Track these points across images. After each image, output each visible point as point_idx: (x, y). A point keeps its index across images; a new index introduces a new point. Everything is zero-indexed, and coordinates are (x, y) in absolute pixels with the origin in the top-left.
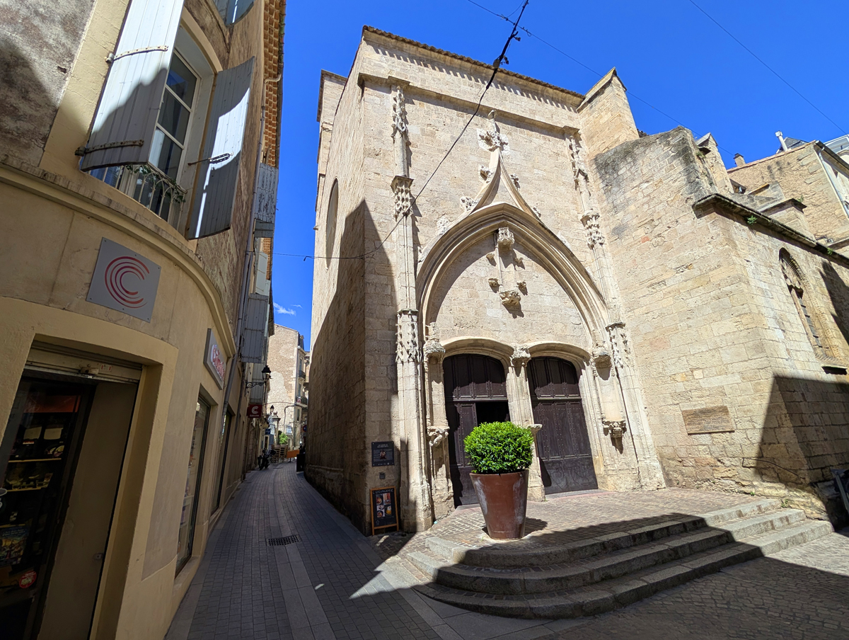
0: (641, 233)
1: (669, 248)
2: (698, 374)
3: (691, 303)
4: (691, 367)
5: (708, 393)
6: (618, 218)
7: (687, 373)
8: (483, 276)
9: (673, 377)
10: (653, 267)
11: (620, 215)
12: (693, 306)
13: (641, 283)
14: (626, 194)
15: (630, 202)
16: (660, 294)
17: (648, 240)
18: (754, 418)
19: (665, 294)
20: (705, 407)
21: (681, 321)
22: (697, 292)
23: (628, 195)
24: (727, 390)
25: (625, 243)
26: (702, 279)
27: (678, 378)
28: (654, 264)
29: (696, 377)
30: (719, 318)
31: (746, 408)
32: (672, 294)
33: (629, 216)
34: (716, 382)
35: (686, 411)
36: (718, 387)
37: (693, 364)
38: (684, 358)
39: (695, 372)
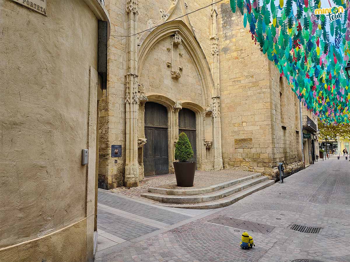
0: (235, 54)
1: (246, 65)
2: (244, 124)
3: (249, 93)
4: (242, 121)
5: (246, 132)
6: (226, 43)
7: (240, 123)
8: (164, 60)
9: (234, 125)
10: (237, 73)
11: (228, 42)
12: (249, 95)
13: (230, 79)
14: (233, 32)
15: (234, 37)
16: (237, 86)
17: (238, 59)
18: (260, 143)
19: (239, 87)
20: (244, 138)
21: (243, 100)
22: (252, 89)
23: (234, 32)
24: (254, 132)
25: (227, 57)
26: (256, 84)
27: (236, 125)
28: (238, 72)
29: (243, 125)
30: (258, 102)
31: (259, 139)
32: (242, 87)
33: (231, 44)
34: (250, 128)
35: (236, 139)
36: (251, 130)
37: (244, 120)
38: (241, 116)
39: (243, 123)
